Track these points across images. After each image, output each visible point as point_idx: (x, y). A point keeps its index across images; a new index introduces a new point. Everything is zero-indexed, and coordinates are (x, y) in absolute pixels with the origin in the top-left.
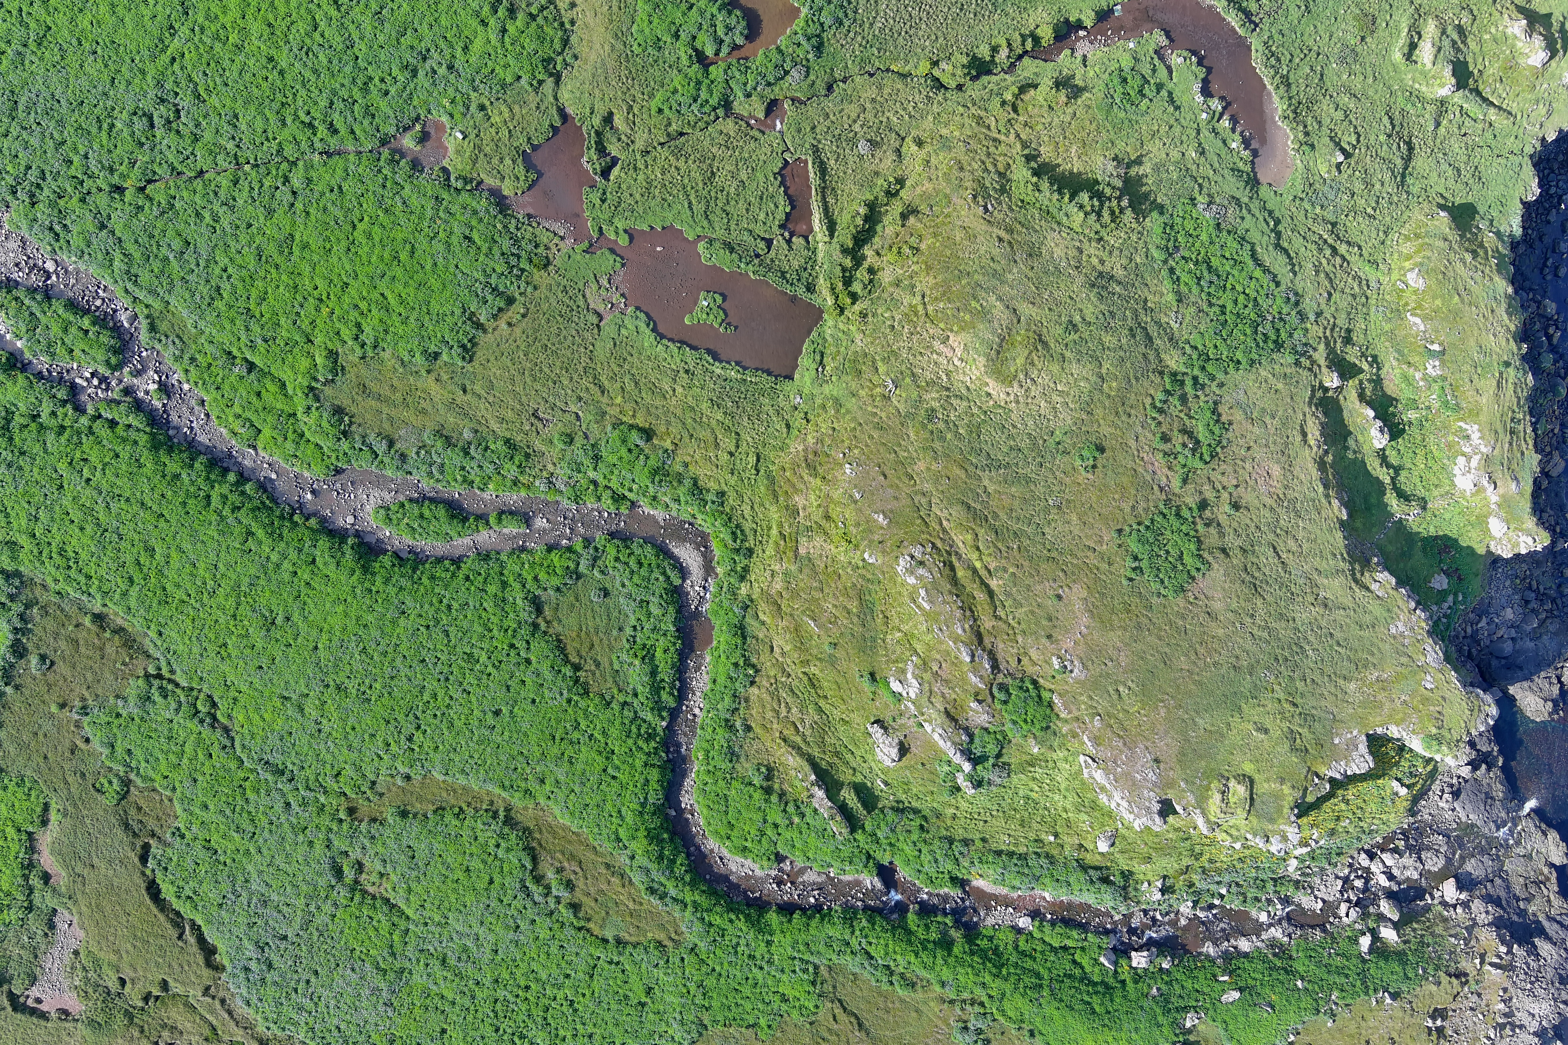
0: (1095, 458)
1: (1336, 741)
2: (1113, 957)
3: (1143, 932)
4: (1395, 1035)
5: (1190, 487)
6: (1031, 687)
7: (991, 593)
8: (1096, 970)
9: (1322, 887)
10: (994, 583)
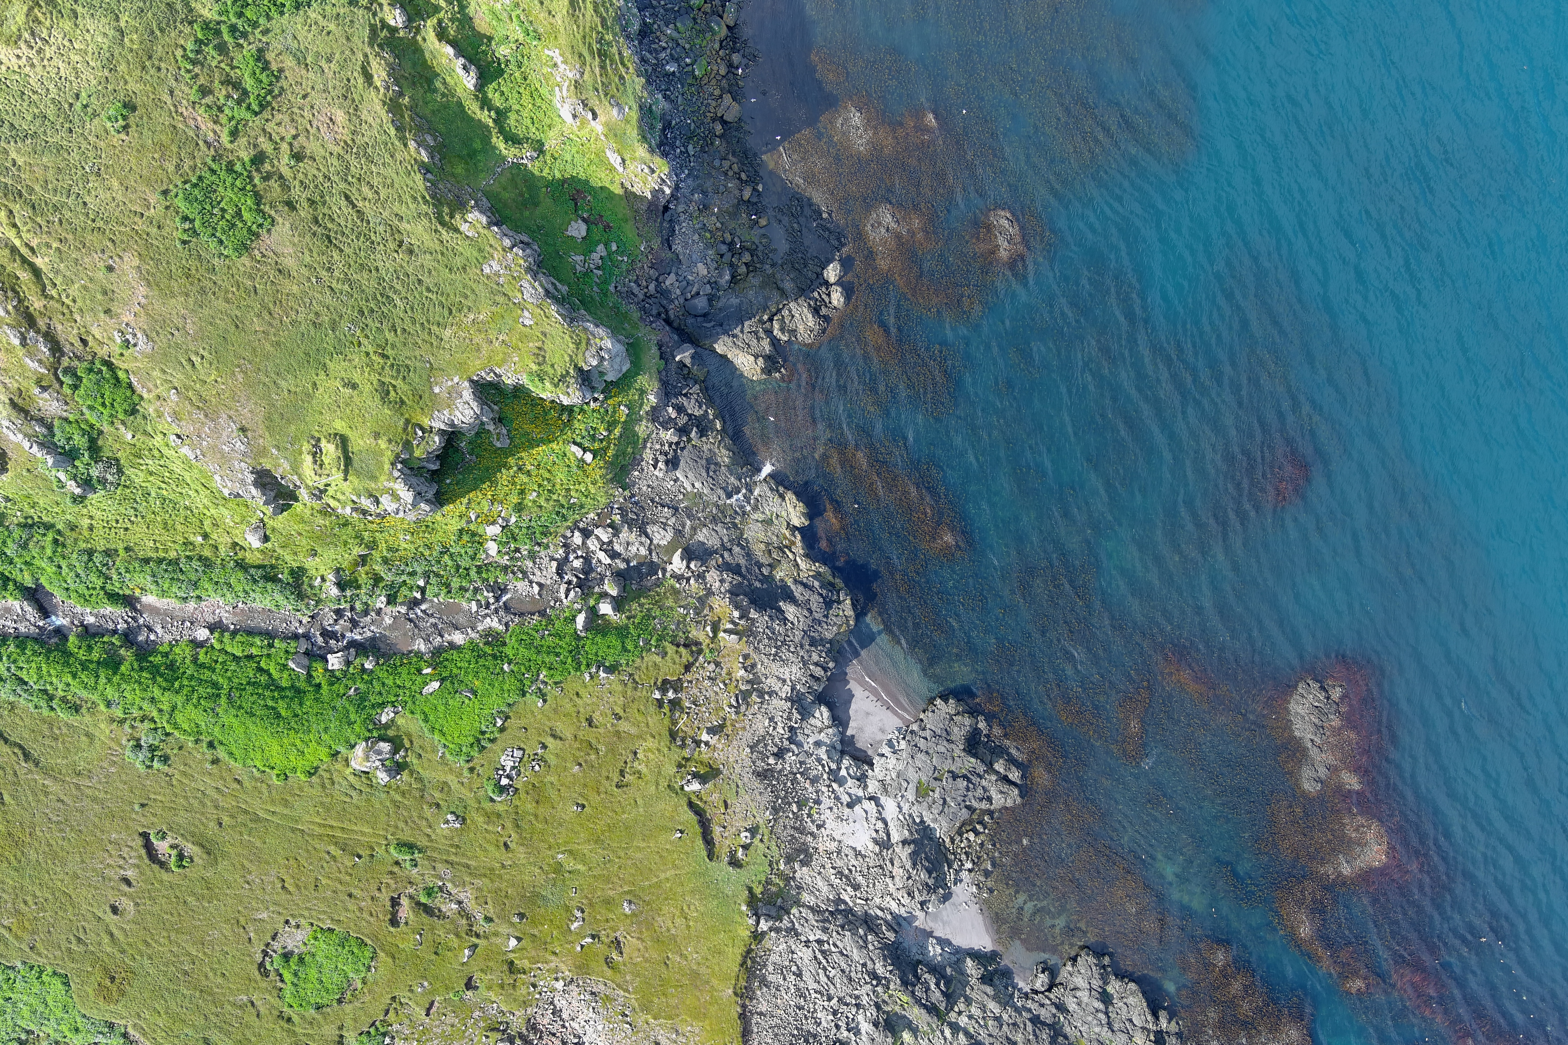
0: (125, 118)
1: (437, 390)
2: (306, 661)
3: (343, 636)
4: (618, 710)
5: (243, 141)
6: (104, 369)
7: (36, 272)
8: (285, 675)
9: (536, 571)
10: (39, 262)
